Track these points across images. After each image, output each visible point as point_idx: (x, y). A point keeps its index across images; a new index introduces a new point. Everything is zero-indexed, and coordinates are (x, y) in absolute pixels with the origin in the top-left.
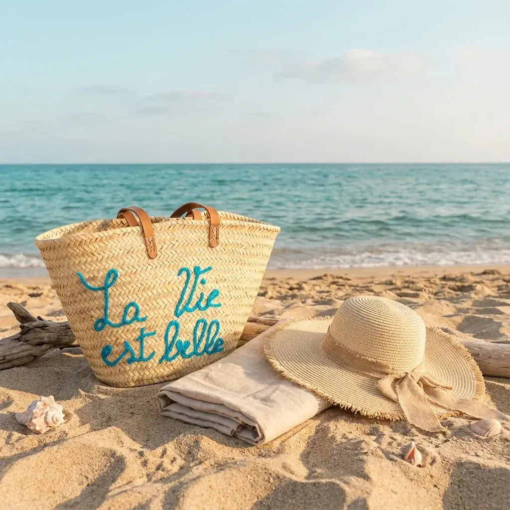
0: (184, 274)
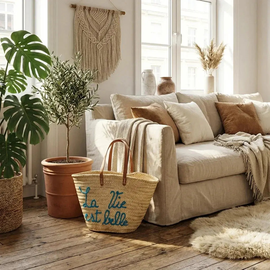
0: (113, 193)
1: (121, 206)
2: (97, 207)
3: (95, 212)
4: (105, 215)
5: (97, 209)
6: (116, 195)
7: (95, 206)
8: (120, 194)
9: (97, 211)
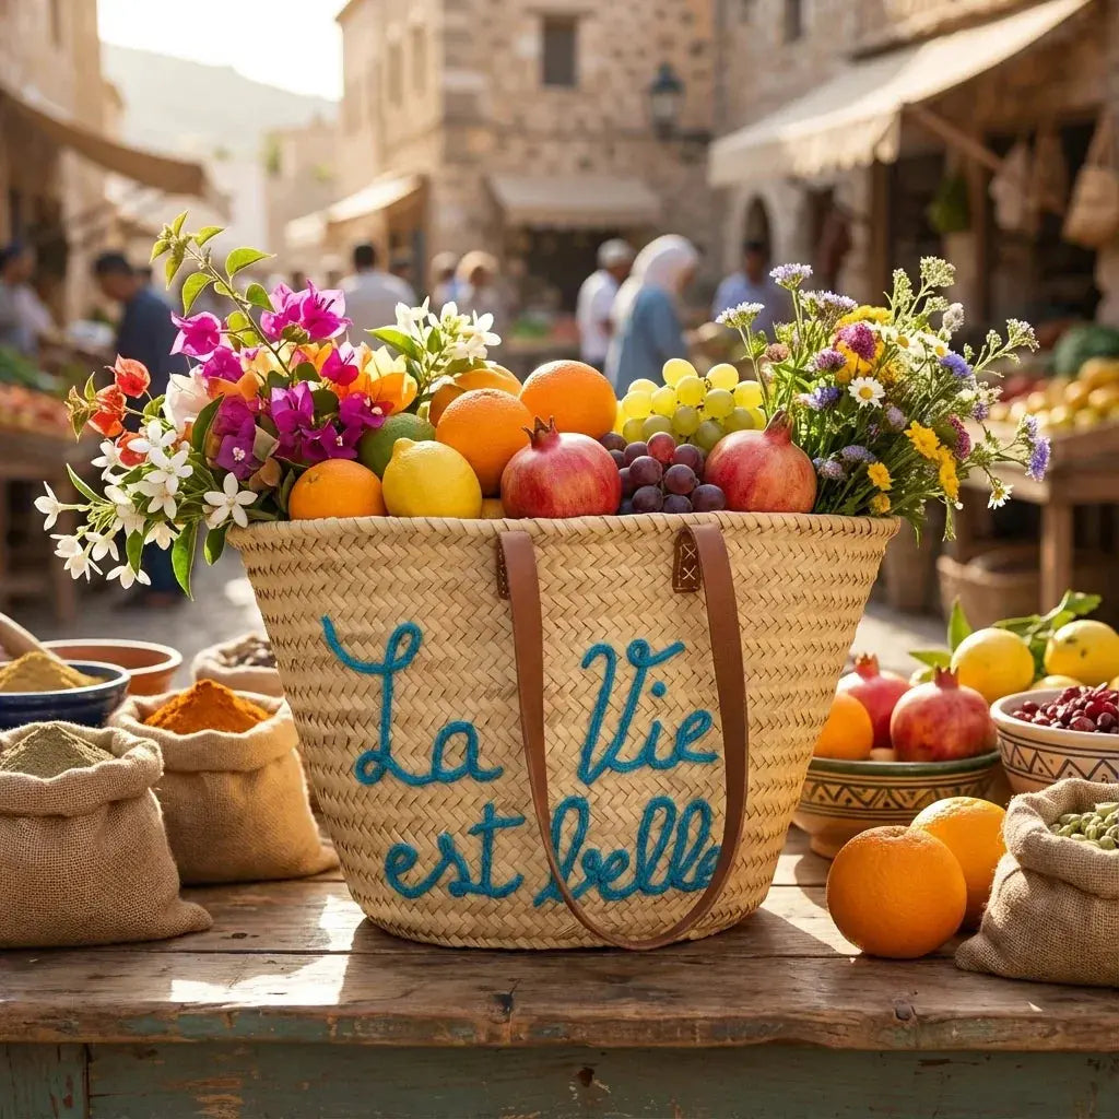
1: (679, 755)
3: (477, 817)
6: (625, 672)
7: (471, 769)
8: (660, 659)
9: (489, 806)
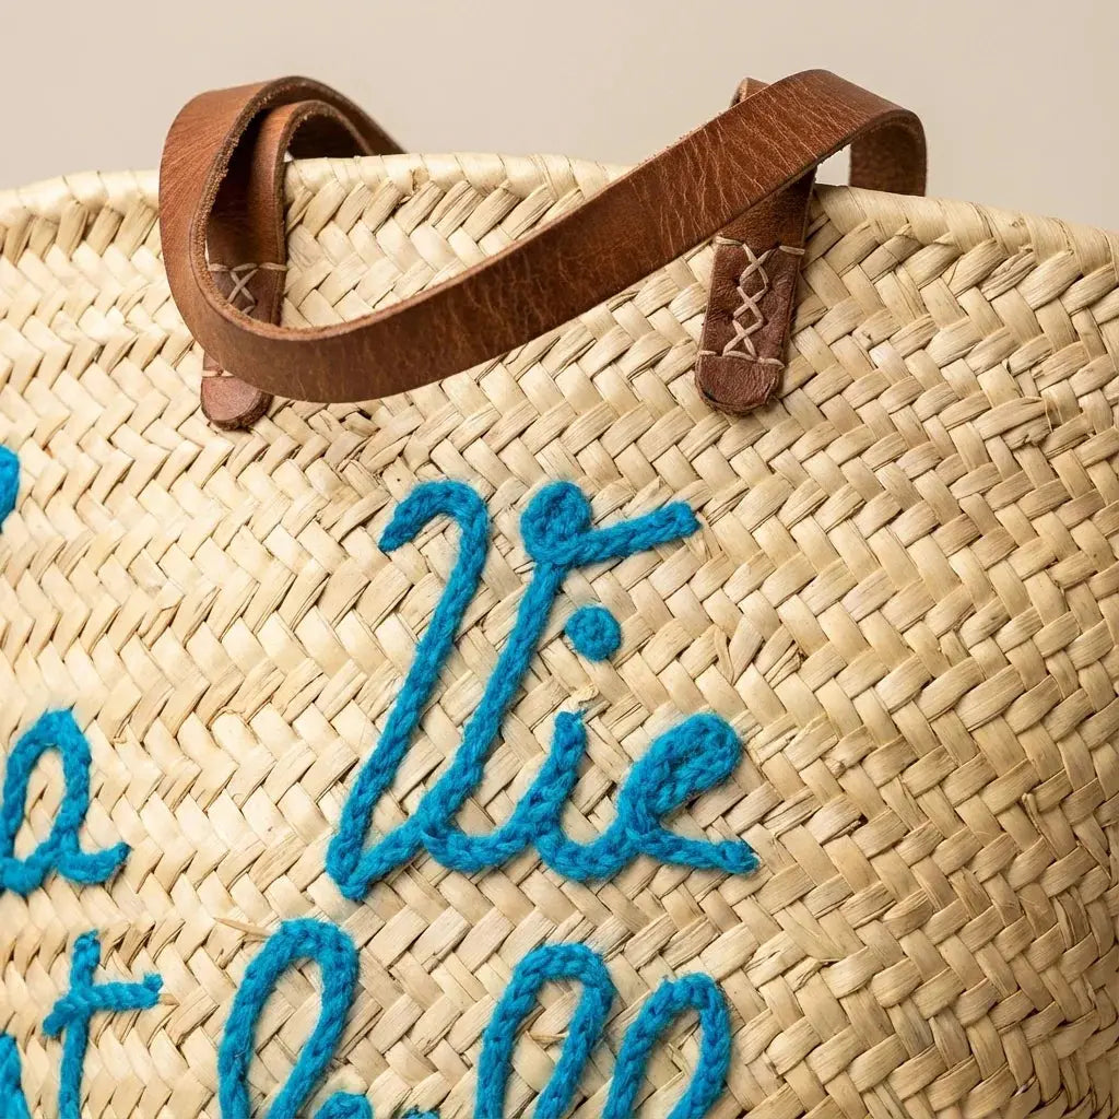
0: (441, 545)
2: (109, 870)
3: (53, 984)
4: (238, 1058)
5: (99, 911)
6: (511, 558)
7: (70, 857)
8: (617, 549)
9: (87, 953)
